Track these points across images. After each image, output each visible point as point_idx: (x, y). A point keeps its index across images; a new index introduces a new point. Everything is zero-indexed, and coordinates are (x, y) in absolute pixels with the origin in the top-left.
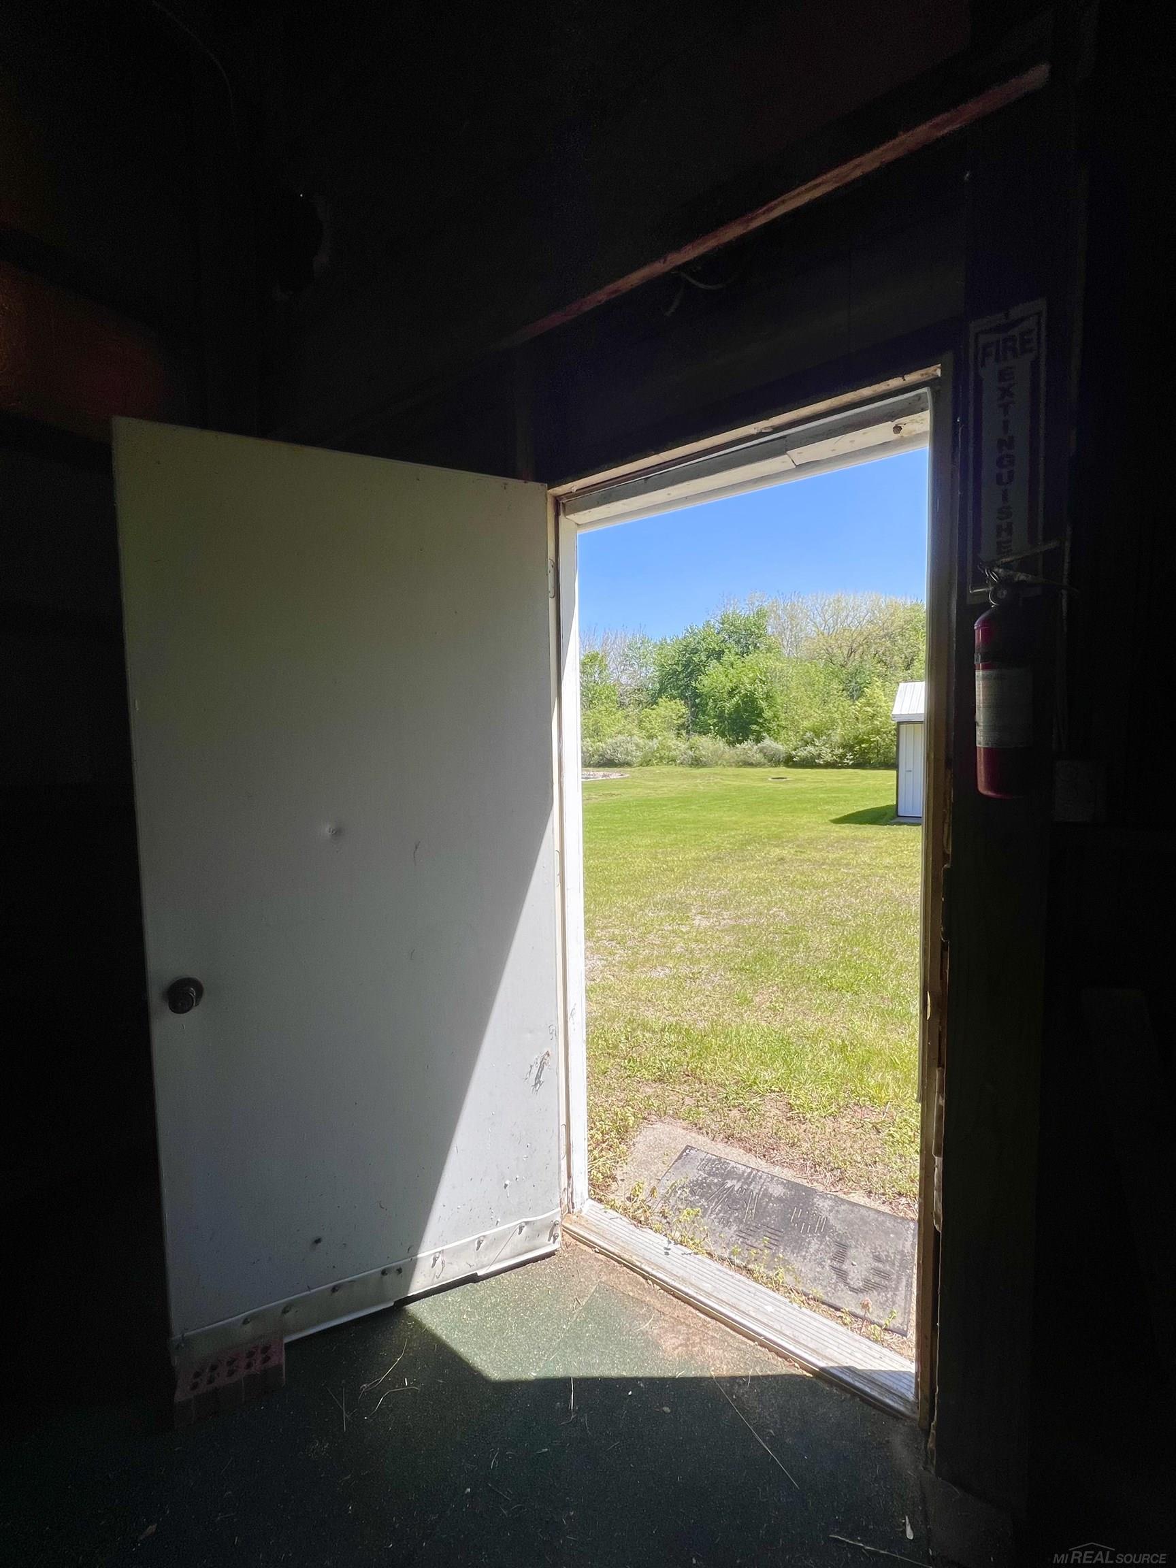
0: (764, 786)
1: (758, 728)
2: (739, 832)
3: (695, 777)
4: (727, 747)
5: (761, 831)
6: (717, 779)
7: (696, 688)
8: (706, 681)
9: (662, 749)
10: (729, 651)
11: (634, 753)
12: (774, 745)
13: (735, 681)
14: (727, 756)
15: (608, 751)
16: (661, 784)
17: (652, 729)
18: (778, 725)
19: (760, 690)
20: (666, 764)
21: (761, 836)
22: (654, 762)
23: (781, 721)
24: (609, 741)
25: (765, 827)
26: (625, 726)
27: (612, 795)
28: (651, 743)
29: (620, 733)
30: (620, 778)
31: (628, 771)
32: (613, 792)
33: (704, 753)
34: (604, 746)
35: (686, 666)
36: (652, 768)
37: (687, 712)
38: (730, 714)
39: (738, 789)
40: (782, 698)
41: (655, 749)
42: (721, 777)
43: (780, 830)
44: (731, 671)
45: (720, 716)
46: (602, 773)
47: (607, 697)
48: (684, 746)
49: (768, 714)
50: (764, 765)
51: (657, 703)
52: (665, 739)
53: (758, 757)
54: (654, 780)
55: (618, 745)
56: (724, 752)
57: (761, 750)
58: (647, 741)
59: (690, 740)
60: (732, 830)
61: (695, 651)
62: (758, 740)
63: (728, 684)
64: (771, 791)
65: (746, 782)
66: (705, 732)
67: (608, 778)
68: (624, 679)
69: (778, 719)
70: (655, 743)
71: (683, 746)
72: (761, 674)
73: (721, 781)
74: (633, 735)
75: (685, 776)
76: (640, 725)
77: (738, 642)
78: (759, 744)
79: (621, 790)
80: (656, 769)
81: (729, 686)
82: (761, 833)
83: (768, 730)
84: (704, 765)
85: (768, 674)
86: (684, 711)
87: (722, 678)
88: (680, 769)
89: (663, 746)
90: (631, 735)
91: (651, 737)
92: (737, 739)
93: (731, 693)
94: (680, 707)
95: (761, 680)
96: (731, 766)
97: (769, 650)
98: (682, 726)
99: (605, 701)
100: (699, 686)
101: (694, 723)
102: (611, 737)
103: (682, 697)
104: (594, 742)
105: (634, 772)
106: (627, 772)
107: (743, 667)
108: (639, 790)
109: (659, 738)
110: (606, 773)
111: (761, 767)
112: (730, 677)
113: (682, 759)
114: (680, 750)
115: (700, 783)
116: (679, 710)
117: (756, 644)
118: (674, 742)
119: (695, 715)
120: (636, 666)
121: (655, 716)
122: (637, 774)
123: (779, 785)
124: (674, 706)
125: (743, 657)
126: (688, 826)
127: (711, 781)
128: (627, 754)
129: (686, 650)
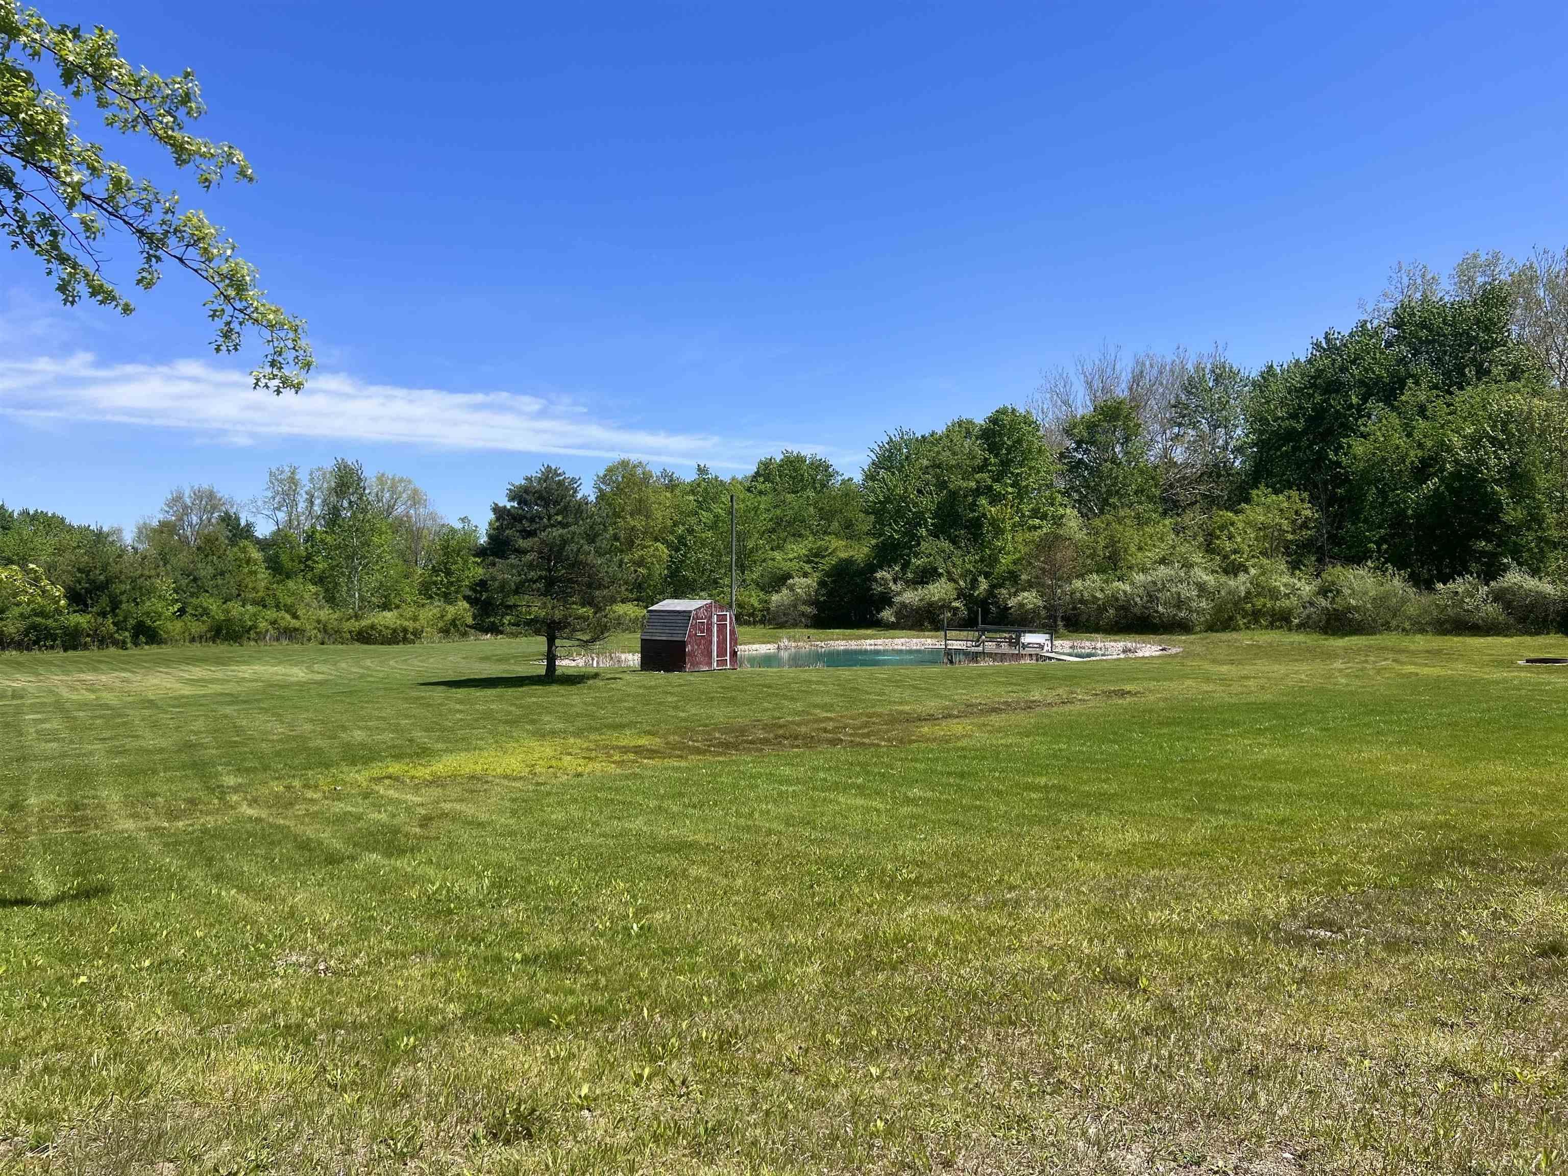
0: (1505, 681)
1: (1489, 547)
2: (1420, 816)
3: (1331, 655)
4: (1411, 591)
5: (1487, 816)
6: (1386, 659)
7: (1338, 464)
8: (1359, 448)
9: (1259, 595)
10: (1417, 383)
11: (1194, 605)
12: (1531, 583)
13: (1429, 444)
14: (1411, 610)
15: (1138, 599)
16: (1247, 670)
17: (1235, 552)
18: (1540, 539)
19: (1493, 461)
20: (1266, 628)
21: (1484, 837)
22: (1241, 622)
23: (1549, 529)
24: (1140, 578)
25: (1503, 802)
26: (1174, 547)
27: (1123, 694)
28: (1232, 583)
29: (1163, 561)
30: (1159, 657)
31: (1180, 641)
32: (1128, 688)
33: (1353, 602)
34: (1128, 588)
35: (1312, 421)
36: (1235, 635)
37: (1316, 516)
38: (1417, 516)
39: (1436, 685)
40: (1549, 476)
41: (1243, 594)
42: (1397, 656)
43: (1548, 815)
44: (1421, 423)
45: (1398, 521)
46: (1121, 645)
47: (1139, 492)
48: (1308, 588)
49: (1512, 514)
50: (1508, 629)
51: (1248, 500)
52: (1263, 574)
53: (1492, 610)
54: (1232, 662)
55: (1159, 586)
56: (1404, 601)
57: (1498, 596)
58: (1223, 579)
59: (1323, 575)
60: (1396, 807)
61: (1333, 387)
62: (1491, 572)
63: (1412, 453)
64: (1523, 692)
65: (1458, 669)
66: (1356, 558)
67: (1131, 655)
68: (1179, 455)
69: (1540, 525)
70: (1240, 584)
71: (1306, 588)
72: (1493, 428)
73: (1395, 665)
74: (1192, 566)
75: (1312, 654)
76: (1209, 549)
77: (1436, 363)
78: (1492, 584)
79: (1145, 684)
80: (1244, 638)
81: (1414, 455)
82: (1486, 825)
83: (1516, 553)
84: (1358, 629)
85: (1513, 426)
86: (1308, 513)
87: (1399, 440)
88: (1298, 638)
89: (1260, 589)
90: (1188, 565)
91: (1233, 569)
92: (1440, 571)
93: (1421, 472)
94: (1299, 505)
95: (1493, 441)
96: (1422, 631)
97: (1514, 374)
98: (1307, 546)
99: (1133, 498)
100: (1344, 461)
101: (1334, 539)
102: (1144, 570)
103: (1306, 484)
104: (1106, 581)
105: (1192, 643)
106: (1177, 645)
107: (1450, 414)
108: (1188, 682)
109: (1253, 571)
110: (1129, 645)
111: (1498, 634)
112: (1417, 435)
113: (1304, 615)
114: (1300, 597)
115: (1340, 671)
116: (1297, 513)
117: (1481, 364)
118: (1286, 579)
119: (1337, 520)
120: (1205, 427)
121: (1240, 525)
122: (1198, 649)
123: (1545, 677)
124: (1286, 504)
125: (1451, 393)
126: (1275, 786)
127: (1368, 666)
128: (1180, 603)
129: (1313, 385)
